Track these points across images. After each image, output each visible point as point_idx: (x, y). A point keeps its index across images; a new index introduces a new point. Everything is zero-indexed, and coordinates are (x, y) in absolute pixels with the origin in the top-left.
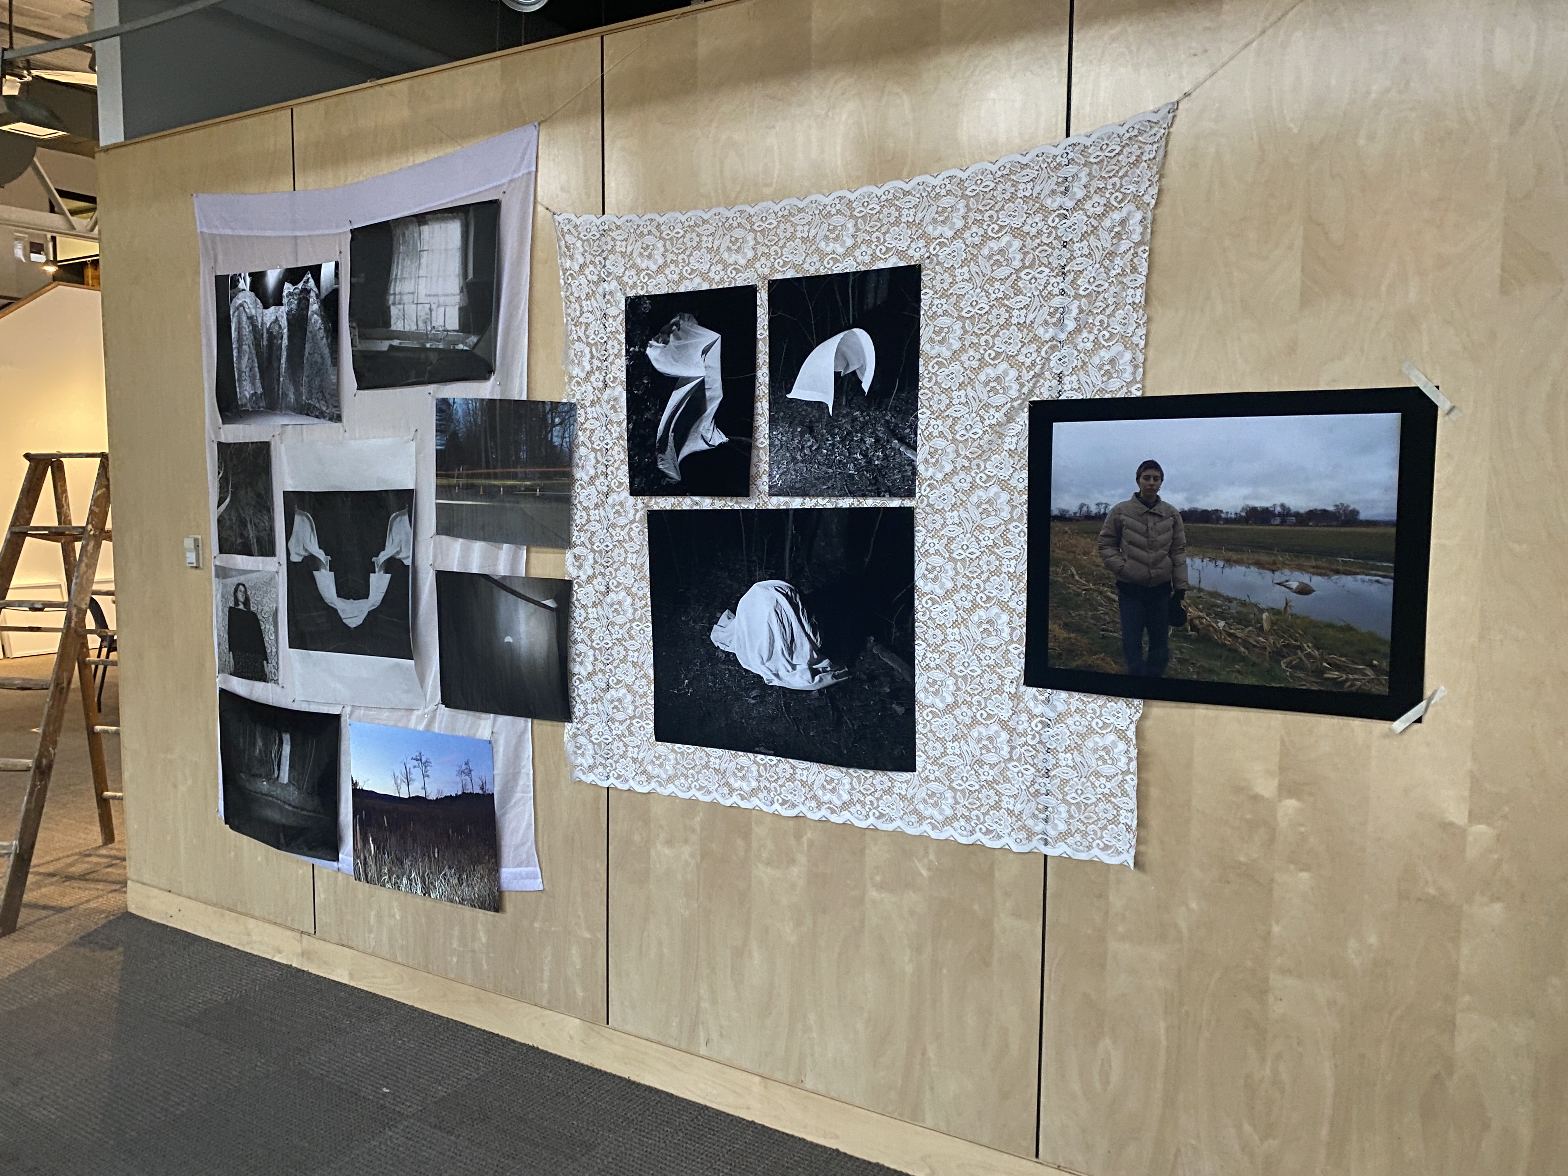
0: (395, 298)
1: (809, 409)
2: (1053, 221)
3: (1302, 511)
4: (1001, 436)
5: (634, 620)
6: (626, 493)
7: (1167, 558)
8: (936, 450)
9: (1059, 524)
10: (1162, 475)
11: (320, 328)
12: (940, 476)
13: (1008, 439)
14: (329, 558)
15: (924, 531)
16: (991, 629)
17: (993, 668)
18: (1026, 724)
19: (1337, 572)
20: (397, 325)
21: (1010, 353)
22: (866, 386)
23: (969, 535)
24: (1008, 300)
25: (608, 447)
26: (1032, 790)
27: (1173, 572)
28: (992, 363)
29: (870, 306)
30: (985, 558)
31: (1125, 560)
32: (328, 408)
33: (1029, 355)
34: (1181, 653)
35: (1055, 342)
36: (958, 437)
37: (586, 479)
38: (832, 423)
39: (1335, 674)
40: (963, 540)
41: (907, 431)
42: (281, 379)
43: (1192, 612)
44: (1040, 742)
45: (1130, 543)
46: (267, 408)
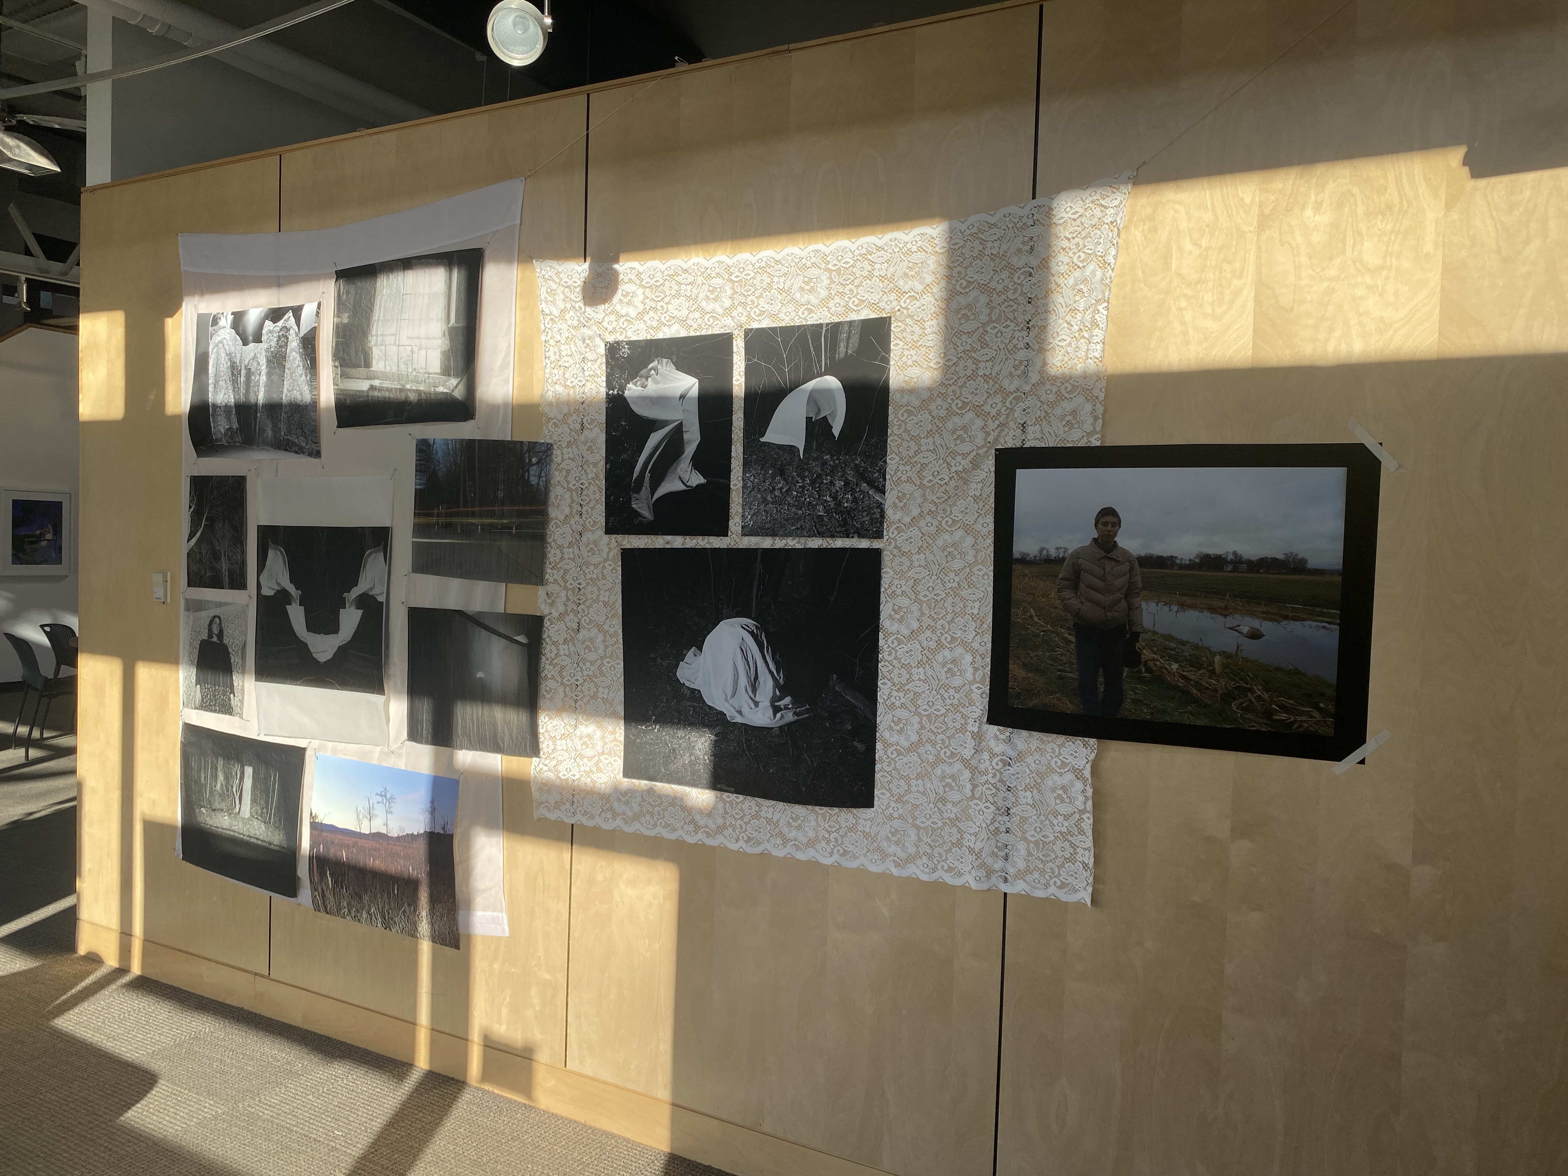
0: (377, 340)
1: (781, 453)
2: (1019, 278)
3: (1254, 559)
4: (966, 482)
5: (605, 657)
6: (601, 532)
7: (1123, 601)
8: (904, 494)
9: (1020, 567)
10: (1120, 521)
11: (298, 366)
12: (907, 519)
13: (973, 486)
14: (300, 592)
15: (892, 573)
16: (955, 669)
17: (955, 708)
18: (988, 763)
19: (1286, 618)
20: (377, 365)
21: (977, 403)
22: (836, 431)
23: (934, 577)
24: (975, 352)
25: (584, 487)
26: (992, 828)
27: (1128, 616)
28: (959, 412)
29: (842, 355)
30: (950, 600)
31: (1083, 603)
32: (306, 444)
33: (994, 405)
34: (1135, 693)
35: (1019, 394)
36: (925, 482)
37: (562, 517)
38: (802, 467)
39: (1283, 716)
40: (929, 582)
41: (876, 475)
42: (259, 415)
43: (1147, 654)
44: (1001, 781)
45: (1089, 586)
46: (242, 443)
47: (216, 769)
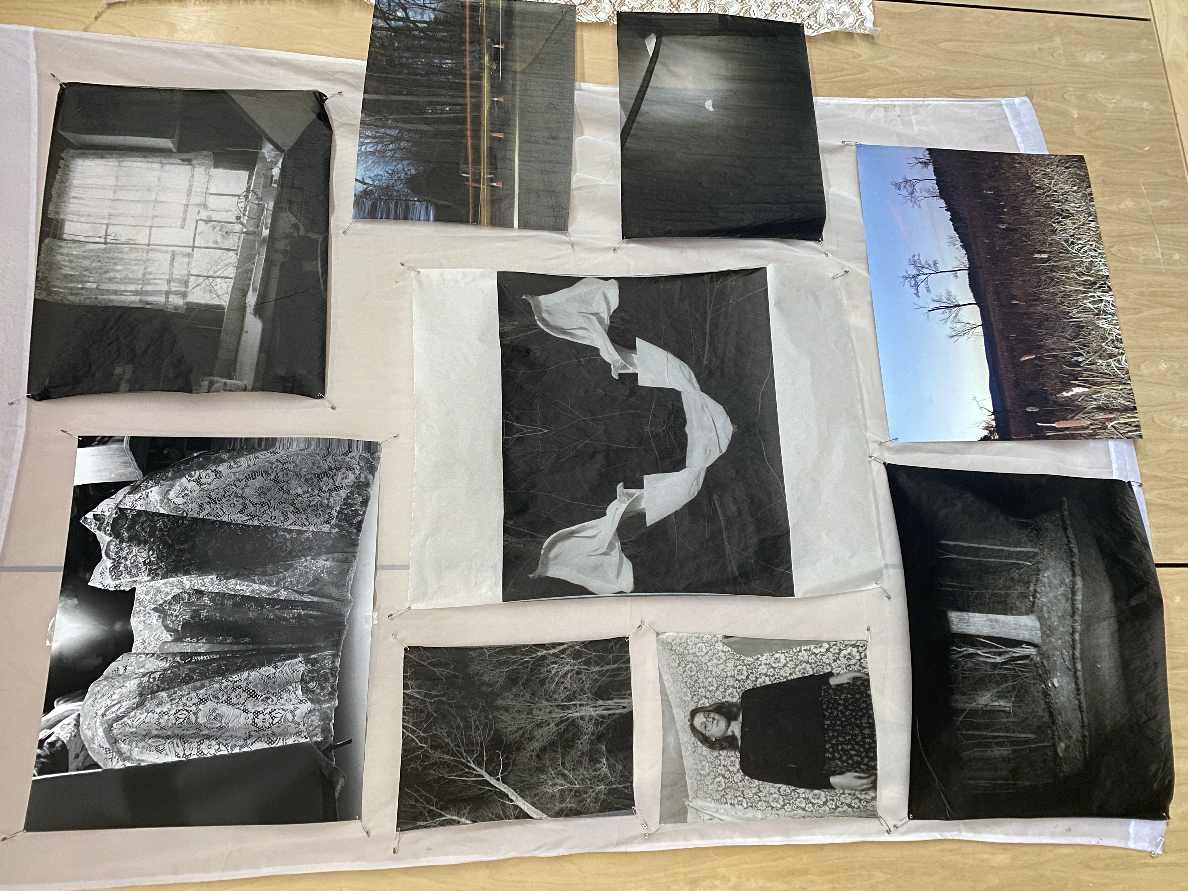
0: (176, 293)
11: (198, 482)
14: (619, 489)
32: (350, 468)
46: (336, 645)
47: (974, 713)
